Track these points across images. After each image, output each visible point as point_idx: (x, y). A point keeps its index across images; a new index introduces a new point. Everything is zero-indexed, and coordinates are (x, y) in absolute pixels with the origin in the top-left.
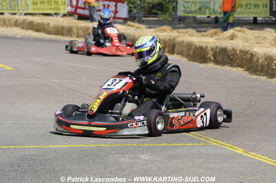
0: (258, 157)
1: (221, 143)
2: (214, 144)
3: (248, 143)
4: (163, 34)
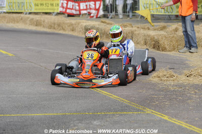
2: (149, 112)
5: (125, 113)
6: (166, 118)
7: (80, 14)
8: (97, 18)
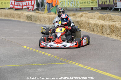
0: (89, 68)
1: (74, 62)
2: (70, 63)
3: (85, 62)
4: (51, 16)
5: (56, 64)
6: (81, 66)
7: (23, 8)
8: (33, 10)
